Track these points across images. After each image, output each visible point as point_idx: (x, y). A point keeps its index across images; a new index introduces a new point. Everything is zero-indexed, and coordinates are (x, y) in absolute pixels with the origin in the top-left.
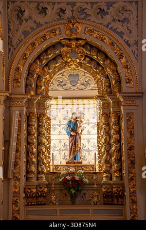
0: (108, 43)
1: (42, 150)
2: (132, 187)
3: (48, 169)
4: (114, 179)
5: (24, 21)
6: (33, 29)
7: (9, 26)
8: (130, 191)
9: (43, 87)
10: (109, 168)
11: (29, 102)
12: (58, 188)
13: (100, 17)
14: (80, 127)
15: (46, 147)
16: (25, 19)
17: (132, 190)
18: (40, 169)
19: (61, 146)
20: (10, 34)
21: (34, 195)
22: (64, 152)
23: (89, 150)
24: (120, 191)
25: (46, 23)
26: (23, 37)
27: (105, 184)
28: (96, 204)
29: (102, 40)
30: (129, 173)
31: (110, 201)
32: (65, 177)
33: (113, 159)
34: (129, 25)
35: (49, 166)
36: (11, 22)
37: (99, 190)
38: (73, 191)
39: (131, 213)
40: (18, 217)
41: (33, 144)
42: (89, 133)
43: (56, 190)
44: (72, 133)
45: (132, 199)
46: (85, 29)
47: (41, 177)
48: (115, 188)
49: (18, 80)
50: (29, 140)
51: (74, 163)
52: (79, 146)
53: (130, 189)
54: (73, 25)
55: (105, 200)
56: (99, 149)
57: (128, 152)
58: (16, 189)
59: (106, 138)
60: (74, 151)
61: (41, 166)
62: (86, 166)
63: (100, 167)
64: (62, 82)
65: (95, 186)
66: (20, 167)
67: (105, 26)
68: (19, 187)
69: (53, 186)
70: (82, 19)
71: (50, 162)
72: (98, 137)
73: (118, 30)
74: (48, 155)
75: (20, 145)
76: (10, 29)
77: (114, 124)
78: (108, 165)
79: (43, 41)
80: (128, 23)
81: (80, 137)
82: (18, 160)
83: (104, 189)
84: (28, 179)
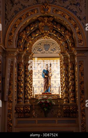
0: (67, 19)
1: (27, 85)
2: (82, 107)
3: (31, 97)
4: (71, 102)
5: (15, 4)
6: (20, 9)
7: (5, 7)
8: (81, 109)
9: (28, 49)
10: (67, 96)
11: (19, 56)
12: (37, 108)
13: (63, 2)
14: (50, 72)
15: (30, 84)
16: (16, 3)
17: (82, 108)
18: (26, 96)
19: (39, 85)
20: (6, 13)
21: (22, 112)
22: (41, 88)
23: (55, 87)
24: (74, 109)
25: (29, 6)
26: (14, 15)
27: (65, 105)
28: (59, 117)
29: (64, 16)
30: (81, 98)
31: (68, 115)
32: (41, 101)
33: (70, 90)
34: (80, 7)
35: (32, 95)
36: (7, 5)
37: (61, 109)
38: (46, 109)
39: (82, 122)
40: (11, 125)
41: (21, 81)
42: (55, 77)
43: (36, 109)
44: (45, 76)
45: (82, 114)
46: (53, 9)
47: (27, 101)
48: (71, 107)
49: (11, 40)
50: (19, 78)
51: (47, 93)
52: (50, 83)
53: (81, 107)
54: (46, 7)
55: (65, 114)
56: (61, 85)
57: (80, 85)
58: (10, 107)
59: (66, 78)
60: (47, 87)
61: (26, 94)
62: (53, 95)
63: (62, 95)
64: (40, 49)
65: (59, 106)
66: (12, 94)
67: (65, 7)
68: (12, 106)
69: (34, 106)
70: (51, 3)
71: (32, 93)
72: (61, 78)
73: (73, 10)
74: (31, 88)
75: (12, 81)
76: (6, 10)
77: (71, 69)
78: (67, 94)
79: (27, 17)
80: (79, 6)
81: (50, 79)
82: (11, 90)
83: (65, 108)
84: (18, 102)
